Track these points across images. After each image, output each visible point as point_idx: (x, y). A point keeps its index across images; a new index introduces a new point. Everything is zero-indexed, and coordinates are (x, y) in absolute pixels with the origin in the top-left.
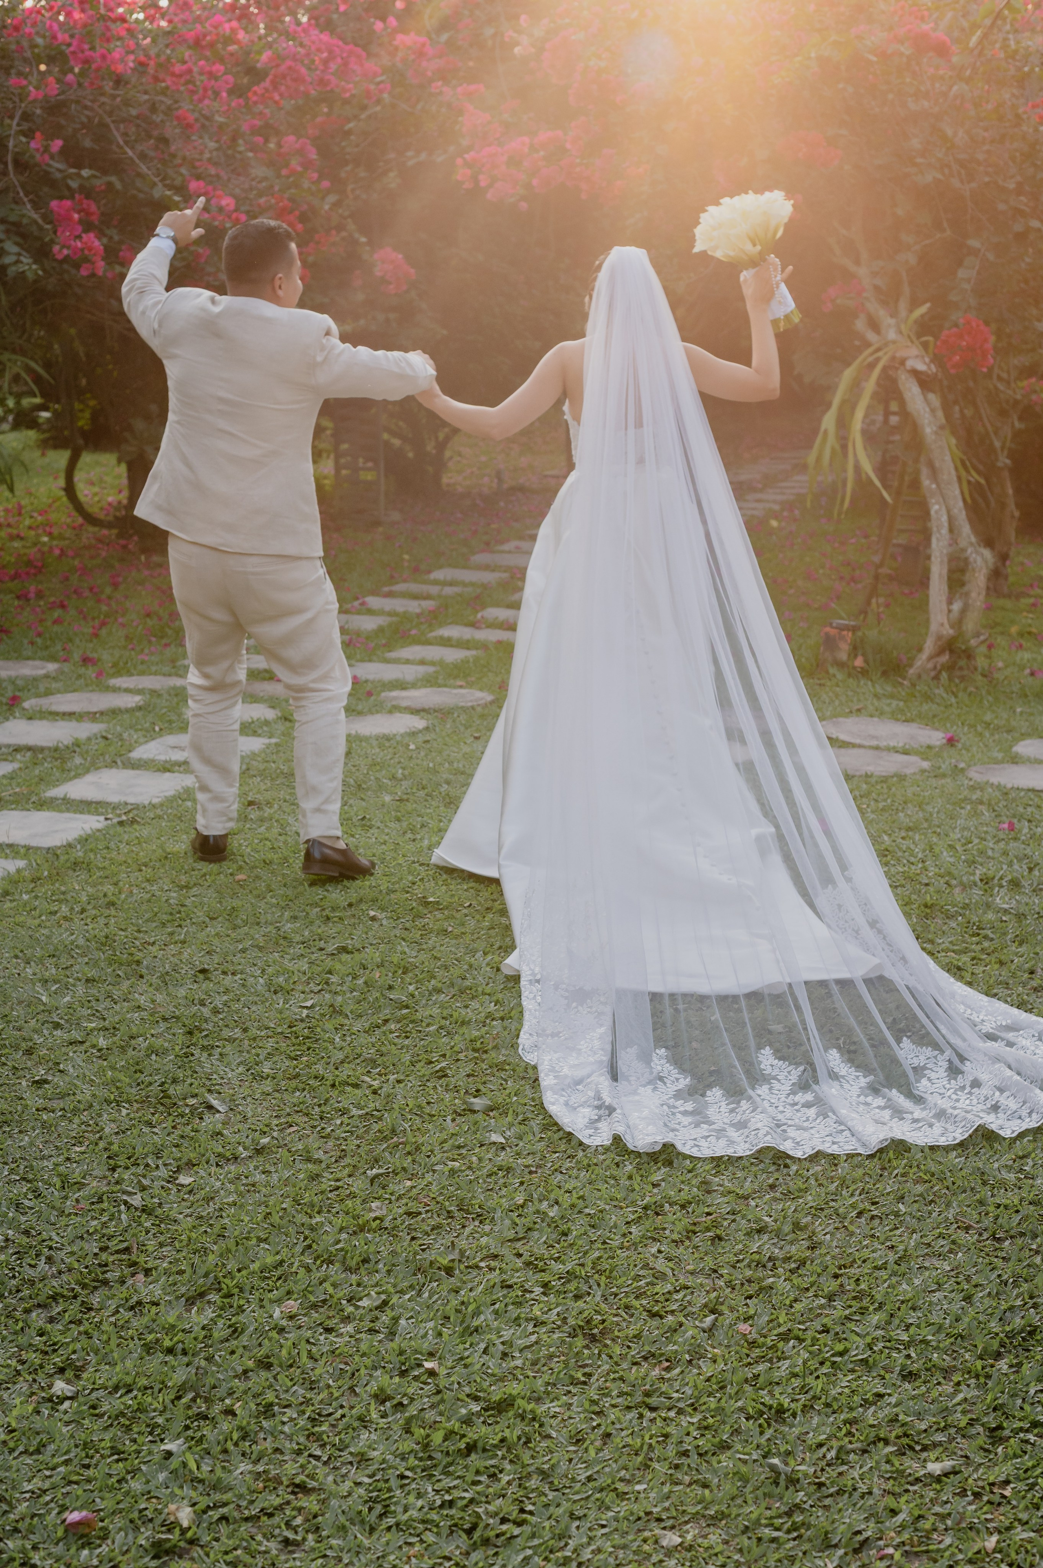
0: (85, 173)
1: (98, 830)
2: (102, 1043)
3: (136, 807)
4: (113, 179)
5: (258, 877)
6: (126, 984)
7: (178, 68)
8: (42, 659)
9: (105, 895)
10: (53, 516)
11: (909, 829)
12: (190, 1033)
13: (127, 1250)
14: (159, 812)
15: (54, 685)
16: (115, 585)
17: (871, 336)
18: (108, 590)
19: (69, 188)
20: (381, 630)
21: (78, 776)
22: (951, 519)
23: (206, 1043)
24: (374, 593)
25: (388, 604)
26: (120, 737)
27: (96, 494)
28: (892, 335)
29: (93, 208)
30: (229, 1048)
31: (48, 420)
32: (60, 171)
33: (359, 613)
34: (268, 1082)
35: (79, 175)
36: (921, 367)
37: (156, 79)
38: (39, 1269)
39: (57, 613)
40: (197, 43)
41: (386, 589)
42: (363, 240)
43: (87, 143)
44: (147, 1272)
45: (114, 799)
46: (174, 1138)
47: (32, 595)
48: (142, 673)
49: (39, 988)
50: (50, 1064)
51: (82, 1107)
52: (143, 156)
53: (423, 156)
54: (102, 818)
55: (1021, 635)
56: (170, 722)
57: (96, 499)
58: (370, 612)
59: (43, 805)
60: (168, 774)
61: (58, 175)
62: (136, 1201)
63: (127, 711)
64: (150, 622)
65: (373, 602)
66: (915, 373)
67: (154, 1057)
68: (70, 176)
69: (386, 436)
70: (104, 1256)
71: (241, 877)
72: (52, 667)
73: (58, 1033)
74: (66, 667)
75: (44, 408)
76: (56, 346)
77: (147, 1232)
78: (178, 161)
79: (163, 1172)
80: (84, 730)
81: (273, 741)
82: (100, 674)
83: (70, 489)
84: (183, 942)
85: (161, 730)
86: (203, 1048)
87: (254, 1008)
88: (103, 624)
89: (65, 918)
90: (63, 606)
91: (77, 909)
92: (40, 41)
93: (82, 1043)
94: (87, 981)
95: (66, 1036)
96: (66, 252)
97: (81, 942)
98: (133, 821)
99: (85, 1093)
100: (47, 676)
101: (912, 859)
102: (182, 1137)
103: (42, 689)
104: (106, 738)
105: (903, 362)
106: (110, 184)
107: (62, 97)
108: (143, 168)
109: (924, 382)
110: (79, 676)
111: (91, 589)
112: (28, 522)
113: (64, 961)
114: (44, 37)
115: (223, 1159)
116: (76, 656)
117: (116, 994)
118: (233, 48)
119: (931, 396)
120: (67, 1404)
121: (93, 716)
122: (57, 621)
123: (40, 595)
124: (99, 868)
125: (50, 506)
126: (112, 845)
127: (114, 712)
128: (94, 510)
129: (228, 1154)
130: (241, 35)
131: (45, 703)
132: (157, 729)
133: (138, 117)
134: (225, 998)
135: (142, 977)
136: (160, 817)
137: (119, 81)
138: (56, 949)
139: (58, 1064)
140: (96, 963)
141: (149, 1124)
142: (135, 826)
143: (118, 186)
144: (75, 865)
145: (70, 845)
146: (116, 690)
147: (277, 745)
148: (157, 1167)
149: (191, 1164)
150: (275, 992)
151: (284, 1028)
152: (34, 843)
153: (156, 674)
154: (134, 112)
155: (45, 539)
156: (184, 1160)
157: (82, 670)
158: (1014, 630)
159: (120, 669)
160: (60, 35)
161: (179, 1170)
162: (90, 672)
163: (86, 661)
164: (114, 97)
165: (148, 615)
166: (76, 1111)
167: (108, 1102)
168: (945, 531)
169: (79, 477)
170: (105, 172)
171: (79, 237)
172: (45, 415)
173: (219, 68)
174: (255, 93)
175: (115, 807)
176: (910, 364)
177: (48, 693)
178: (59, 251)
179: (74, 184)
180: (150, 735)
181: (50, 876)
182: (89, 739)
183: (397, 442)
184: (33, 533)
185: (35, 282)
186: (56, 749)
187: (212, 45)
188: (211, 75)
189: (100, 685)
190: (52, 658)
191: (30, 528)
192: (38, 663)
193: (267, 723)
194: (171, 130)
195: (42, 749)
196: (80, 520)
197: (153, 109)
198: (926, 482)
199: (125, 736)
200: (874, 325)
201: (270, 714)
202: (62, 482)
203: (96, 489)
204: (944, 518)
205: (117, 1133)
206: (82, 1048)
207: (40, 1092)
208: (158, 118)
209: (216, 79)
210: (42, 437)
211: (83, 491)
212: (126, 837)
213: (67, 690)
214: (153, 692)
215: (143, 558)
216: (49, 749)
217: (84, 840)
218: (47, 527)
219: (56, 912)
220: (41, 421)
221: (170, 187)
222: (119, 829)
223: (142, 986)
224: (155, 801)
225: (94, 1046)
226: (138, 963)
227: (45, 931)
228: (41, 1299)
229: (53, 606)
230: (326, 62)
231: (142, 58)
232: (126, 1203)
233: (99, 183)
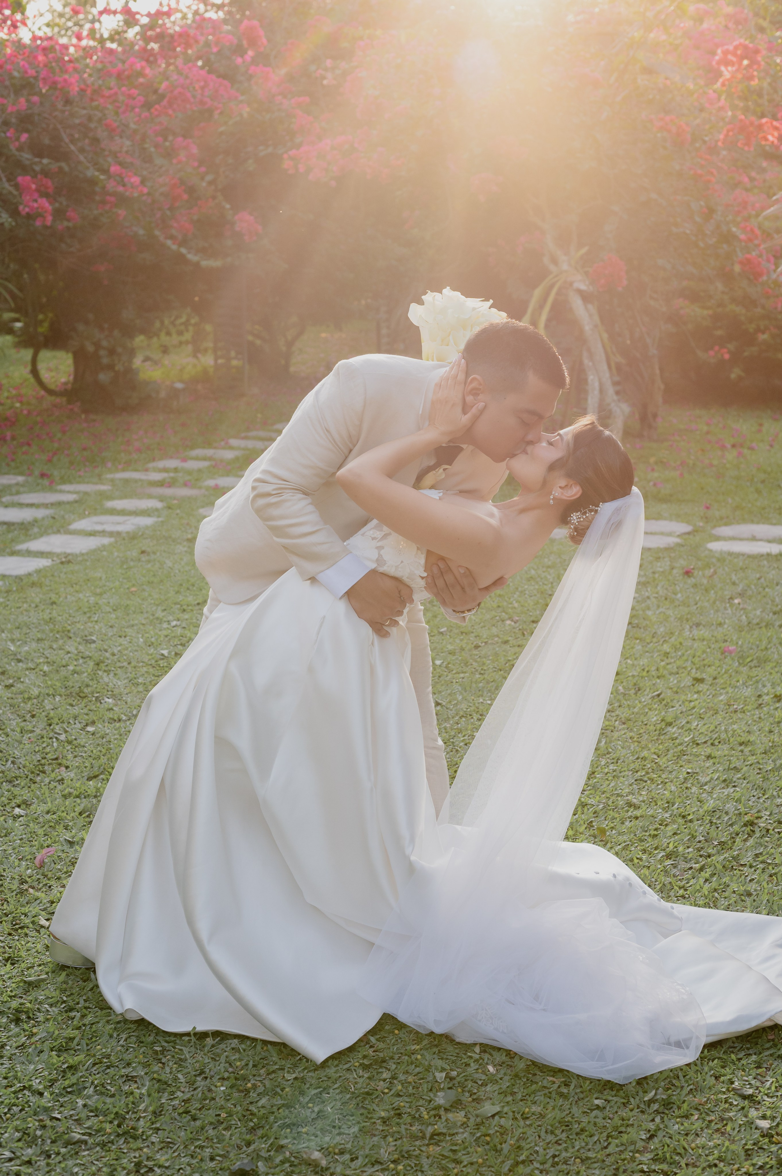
0: (45, 161)
1: (47, 567)
2: (46, 668)
3: (72, 554)
4: (63, 164)
5: (144, 590)
6: (61, 642)
7: (106, 93)
8: (15, 474)
9: (50, 598)
10: (24, 391)
11: (549, 567)
12: (98, 664)
13: (56, 759)
14: (86, 557)
15: (22, 489)
16: (64, 432)
17: (552, 267)
18: (59, 435)
19: (34, 170)
20: (237, 459)
21: (35, 538)
22: (601, 385)
23: (106, 669)
24: (235, 437)
25: (242, 443)
26: (63, 517)
27: (53, 377)
28: (565, 267)
29: (50, 183)
30: (119, 671)
31: (21, 329)
32: (28, 159)
33: (224, 448)
34: (141, 686)
35: (40, 162)
36: (583, 287)
37: (92, 100)
38: (7, 766)
39: (25, 448)
40: (119, 76)
41: (243, 435)
42: (228, 206)
43: (47, 141)
44: (67, 767)
45: (58, 550)
46: (85, 711)
47: (8, 438)
48: (79, 483)
49: (9, 643)
50: (15, 679)
51: (33, 697)
52: (82, 150)
53: (270, 150)
54: (50, 560)
55: (656, 463)
56: (96, 509)
57: (53, 380)
58: (231, 448)
59: (13, 553)
60: (92, 538)
61: (27, 163)
62: (63, 737)
63: (68, 503)
64: (85, 453)
65: (233, 442)
66: (580, 292)
67: (76, 675)
68: (35, 163)
69: (250, 338)
70: (43, 761)
71: (133, 589)
72: (20, 479)
73: (21, 664)
74: (30, 479)
75: (18, 320)
76: (25, 276)
77: (68, 751)
78: (106, 153)
79: (78, 726)
80: (40, 513)
81: (160, 519)
82: (52, 483)
83: (35, 372)
84: (96, 622)
85: (89, 514)
86: (105, 671)
87: (136, 653)
88: (55, 454)
89: (26, 611)
90: (29, 444)
91: (33, 605)
92: (16, 74)
93: (34, 669)
94: (38, 640)
95: (24, 666)
96: (27, 210)
97: (35, 621)
98: (69, 562)
99: (35, 691)
100: (17, 484)
101: (546, 582)
102: (90, 710)
103: (14, 490)
104: (54, 518)
105: (571, 284)
106: (61, 169)
107: (29, 112)
108: (82, 158)
109: (586, 297)
110: (38, 485)
111: (48, 434)
112: (6, 394)
113: (25, 630)
114: (19, 72)
115: (112, 720)
116: (37, 473)
117: (55, 646)
118: (141, 80)
119: (590, 306)
120: (21, 819)
121: (46, 506)
122: (25, 453)
123: (13, 438)
124: (47, 586)
125: (22, 384)
126: (56, 574)
127: (59, 504)
128: (52, 387)
129: (116, 718)
130: (148, 71)
131: (16, 499)
132: (87, 513)
133: (79, 124)
134: (119, 648)
135: (70, 638)
136: (87, 560)
137: (68, 102)
138: (20, 624)
139: (20, 678)
140: (43, 631)
141: (72, 705)
142: (70, 564)
143: (66, 169)
144: (33, 584)
145: (30, 574)
146: (61, 491)
147: (162, 522)
148: (75, 724)
149: (93, 723)
150: (149, 646)
151: (153, 662)
152: (7, 573)
153: (88, 483)
154: (77, 121)
155: (18, 405)
156: (90, 720)
157: (40, 481)
158: (652, 460)
159: (64, 480)
160: (29, 71)
161: (87, 725)
162: (46, 482)
163: (43, 475)
164: (63, 112)
165: (85, 449)
166: (29, 698)
167: (48, 695)
168: (597, 392)
169: (42, 367)
170: (57, 160)
171: (36, 201)
172: (18, 325)
173: (135, 92)
174: (156, 110)
175: (58, 555)
176: (576, 285)
177: (18, 493)
178: (24, 210)
179: (37, 168)
180: (82, 516)
181: (17, 590)
182: (43, 518)
183: (258, 342)
184: (9, 401)
185: (11, 230)
186: (22, 524)
187: (128, 77)
188: (130, 96)
189: (51, 488)
190: (21, 474)
191: (8, 398)
192: (11, 476)
193: (157, 510)
194: (101, 134)
195: (13, 524)
196: (42, 393)
197: (90, 119)
198: (586, 362)
199: (67, 516)
200: (554, 261)
201: (159, 505)
202: (29, 368)
203: (53, 374)
204: (597, 384)
205: (53, 709)
206: (34, 671)
207: (9, 691)
208: (92, 125)
209: (134, 99)
210: (16, 340)
211: (45, 375)
212: (64, 570)
213: (30, 491)
214: (86, 493)
215: (83, 416)
216: (18, 524)
217: (38, 571)
218: (20, 398)
219: (20, 607)
220: (15, 329)
221: (98, 170)
222: (60, 565)
223: (70, 642)
224: (84, 551)
225: (41, 670)
226: (69, 631)
227: (13, 617)
228: (9, 778)
229: (22, 445)
230: (203, 88)
231: (82, 86)
232: (56, 738)
233: (54, 166)
